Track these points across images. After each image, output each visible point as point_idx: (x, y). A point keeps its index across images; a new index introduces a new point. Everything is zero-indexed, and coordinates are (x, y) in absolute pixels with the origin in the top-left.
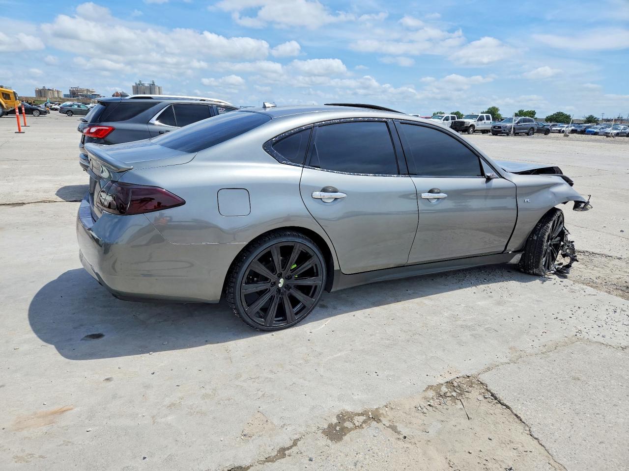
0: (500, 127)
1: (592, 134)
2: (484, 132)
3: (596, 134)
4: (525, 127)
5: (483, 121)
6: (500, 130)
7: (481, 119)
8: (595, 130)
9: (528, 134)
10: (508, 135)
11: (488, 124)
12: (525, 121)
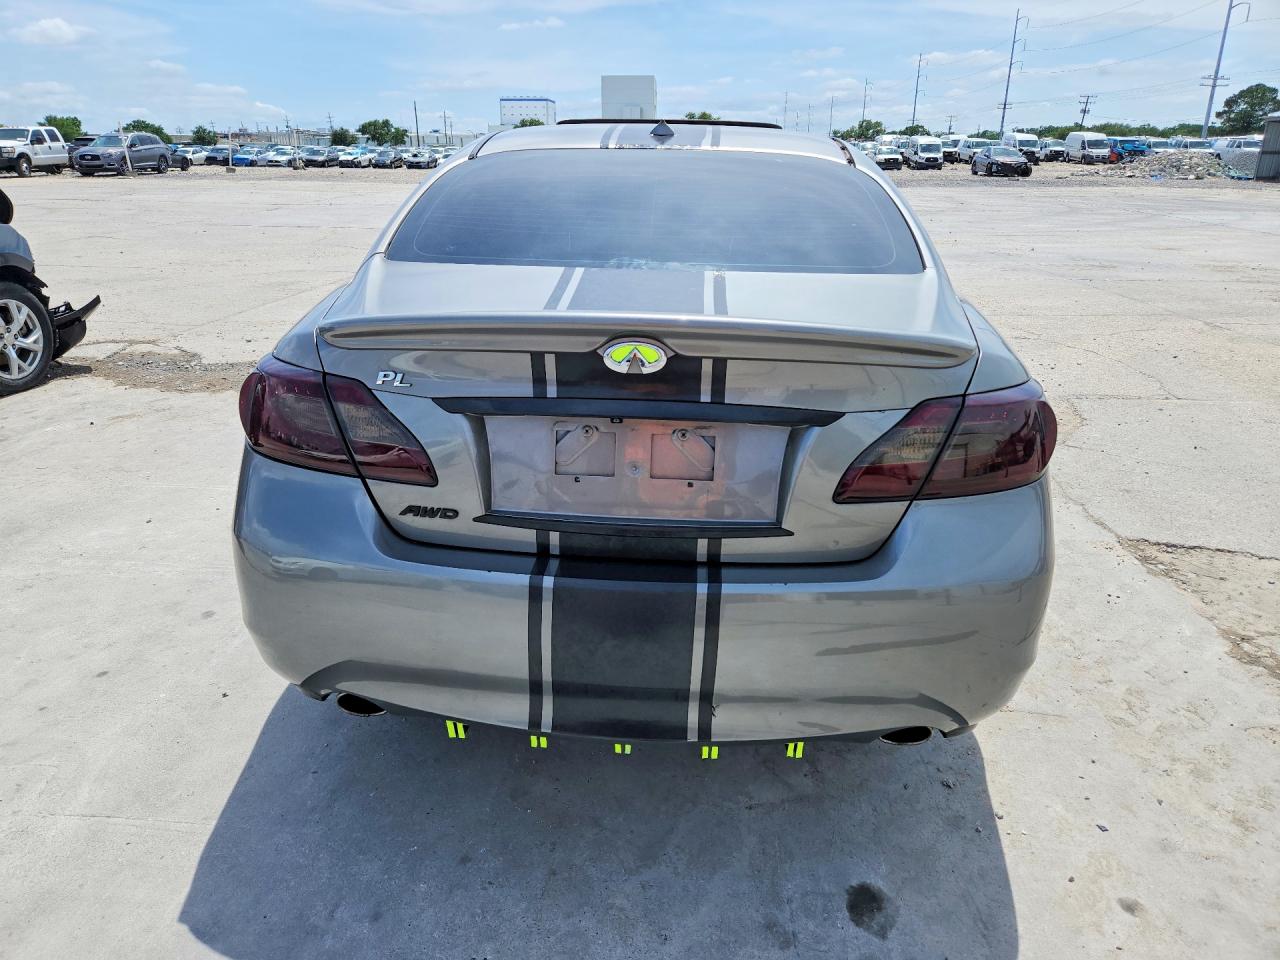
0: (95, 157)
1: (246, 166)
2: (53, 169)
3: (252, 164)
4: (148, 153)
5: (46, 144)
6: (97, 163)
7: (37, 139)
8: (250, 157)
9: (158, 170)
10: (119, 174)
11: (56, 150)
12: (143, 141)
